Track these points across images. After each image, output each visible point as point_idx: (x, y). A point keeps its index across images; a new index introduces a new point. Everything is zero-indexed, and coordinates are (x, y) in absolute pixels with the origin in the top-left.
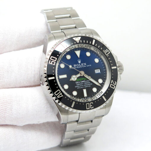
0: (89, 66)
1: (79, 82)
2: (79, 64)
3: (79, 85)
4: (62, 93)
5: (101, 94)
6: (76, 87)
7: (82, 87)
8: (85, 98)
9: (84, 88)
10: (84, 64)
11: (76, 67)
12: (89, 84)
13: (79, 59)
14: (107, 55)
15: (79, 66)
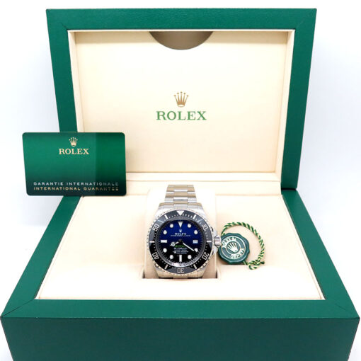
1: (177, 248)
4: (158, 256)
5: (194, 262)
6: (173, 252)
7: (179, 252)
8: (180, 262)
9: (181, 254)
11: (177, 235)
12: (186, 252)
14: (204, 230)
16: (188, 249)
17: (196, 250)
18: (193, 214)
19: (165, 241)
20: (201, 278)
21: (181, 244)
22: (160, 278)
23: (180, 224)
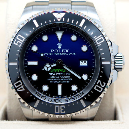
0: (72, 54)
1: (54, 74)
2: (58, 49)
3: (54, 78)
4: (23, 86)
5: (81, 95)
6: (48, 79)
7: (57, 81)
8: (58, 96)
9: (60, 83)
10: (65, 51)
11: (53, 53)
12: (68, 79)
13: (60, 42)
14: (98, 44)
15: (58, 52)
16: (72, 76)
17: (85, 77)
18: (80, 18)
19: (35, 63)
20: (92, 119)
21: (60, 67)
22: (28, 119)
23: (59, 35)
